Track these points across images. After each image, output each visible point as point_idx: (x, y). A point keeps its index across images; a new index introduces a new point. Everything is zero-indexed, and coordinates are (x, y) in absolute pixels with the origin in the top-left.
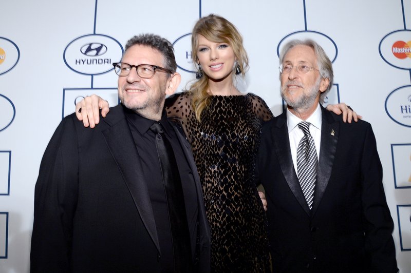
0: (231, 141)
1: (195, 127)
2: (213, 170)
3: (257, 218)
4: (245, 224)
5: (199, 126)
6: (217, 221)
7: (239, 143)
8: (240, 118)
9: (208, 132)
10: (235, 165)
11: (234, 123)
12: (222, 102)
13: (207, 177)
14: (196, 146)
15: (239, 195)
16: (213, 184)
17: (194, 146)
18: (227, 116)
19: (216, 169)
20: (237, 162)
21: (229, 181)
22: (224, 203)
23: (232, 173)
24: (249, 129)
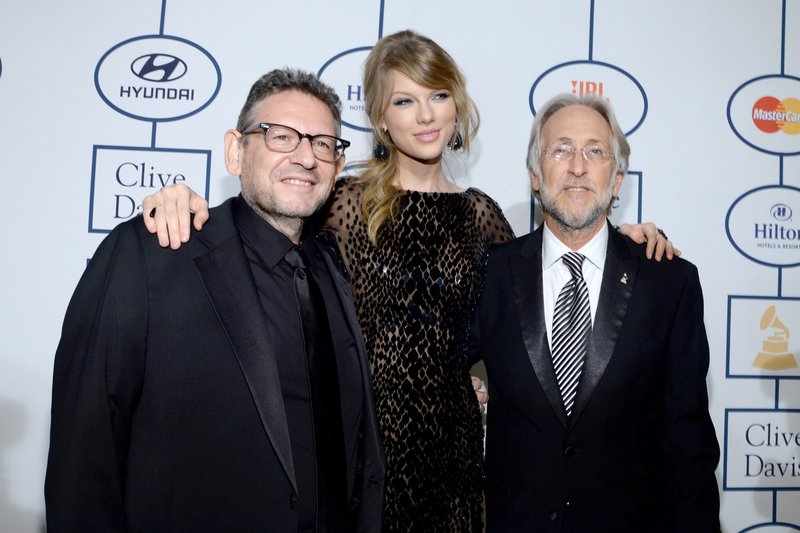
0: (430, 282)
1: (363, 251)
2: (390, 335)
3: (465, 427)
4: (443, 437)
5: (371, 249)
6: (391, 430)
7: (443, 287)
8: (451, 238)
9: (386, 263)
10: (433, 329)
11: (438, 247)
12: (418, 205)
13: (378, 347)
14: (363, 286)
15: (435, 385)
16: (389, 361)
17: (359, 287)
18: (426, 234)
19: (397, 333)
20: (438, 323)
21: (420, 356)
22: (407, 396)
23: (426, 343)
24: (466, 262)
